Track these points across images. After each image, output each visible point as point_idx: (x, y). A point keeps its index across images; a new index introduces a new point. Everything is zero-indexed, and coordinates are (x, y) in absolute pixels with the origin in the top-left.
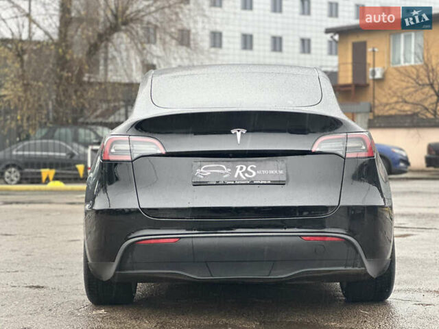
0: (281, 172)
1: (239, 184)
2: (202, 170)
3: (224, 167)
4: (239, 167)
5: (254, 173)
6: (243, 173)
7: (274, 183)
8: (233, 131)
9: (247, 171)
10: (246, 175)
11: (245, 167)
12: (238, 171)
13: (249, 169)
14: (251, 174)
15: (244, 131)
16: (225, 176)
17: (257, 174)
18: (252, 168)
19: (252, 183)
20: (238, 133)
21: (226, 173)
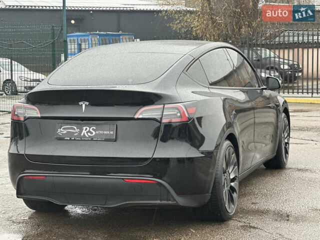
0: (112, 133)
1: (84, 140)
2: (61, 130)
3: (75, 128)
4: (85, 128)
5: (94, 133)
6: (87, 132)
7: (106, 140)
8: (80, 103)
9: (89, 132)
10: (89, 134)
11: (88, 128)
12: (84, 131)
13: (91, 130)
14: (92, 133)
15: (87, 103)
16: (76, 134)
17: (96, 134)
18: (93, 129)
19: (92, 140)
20: (84, 105)
21: (76, 132)
